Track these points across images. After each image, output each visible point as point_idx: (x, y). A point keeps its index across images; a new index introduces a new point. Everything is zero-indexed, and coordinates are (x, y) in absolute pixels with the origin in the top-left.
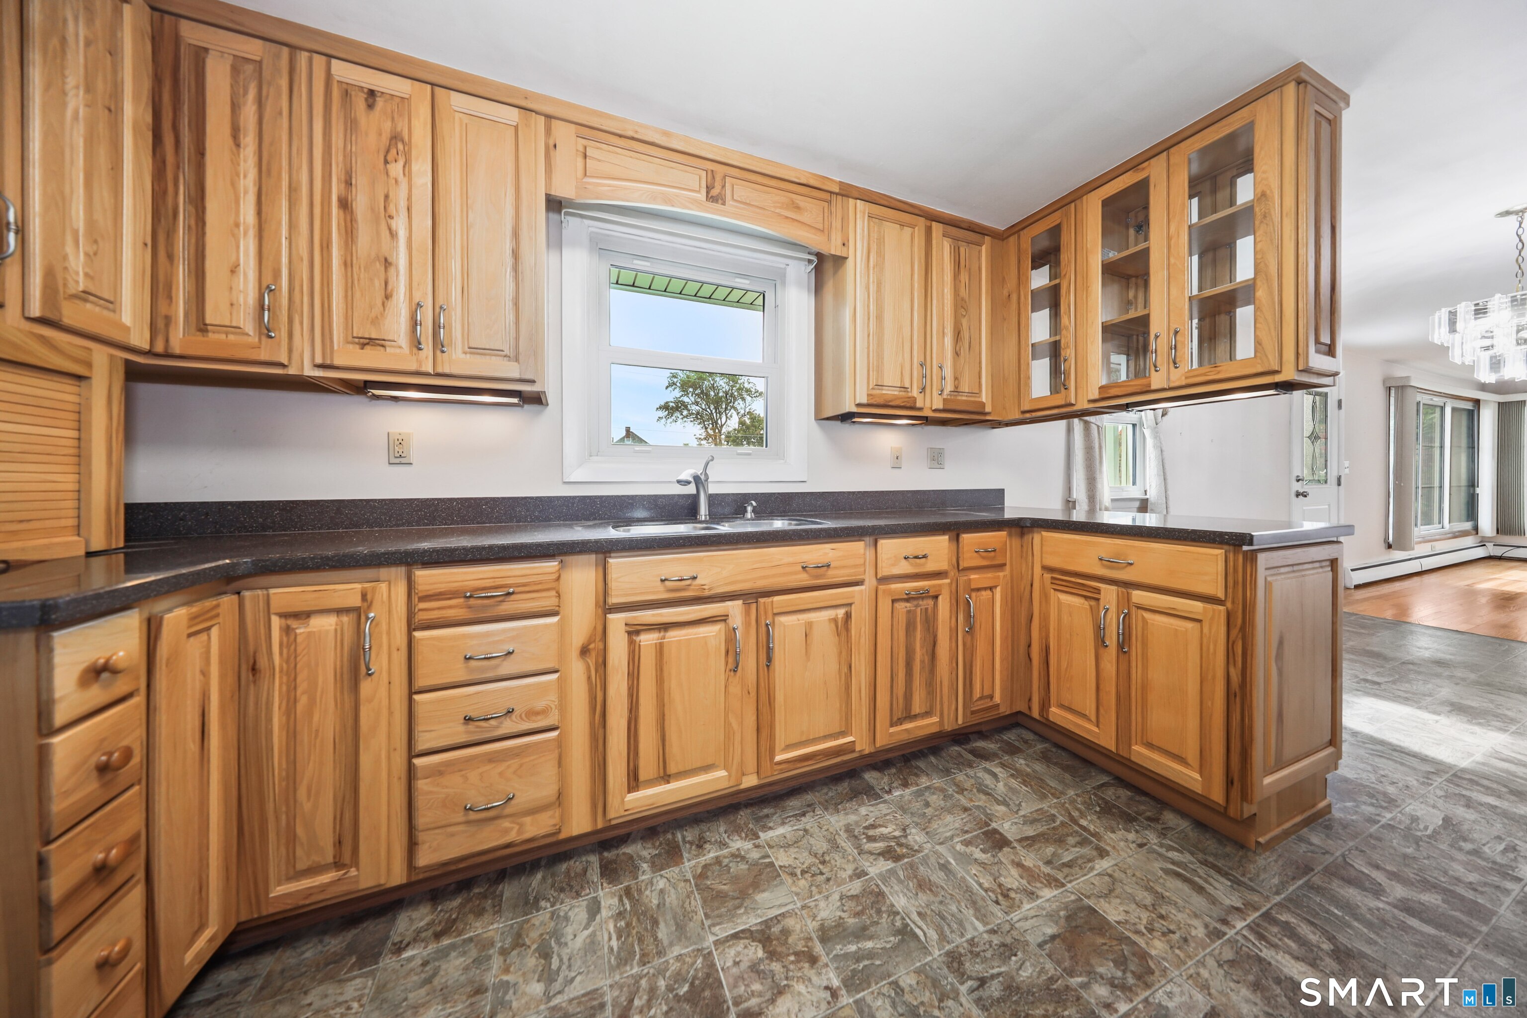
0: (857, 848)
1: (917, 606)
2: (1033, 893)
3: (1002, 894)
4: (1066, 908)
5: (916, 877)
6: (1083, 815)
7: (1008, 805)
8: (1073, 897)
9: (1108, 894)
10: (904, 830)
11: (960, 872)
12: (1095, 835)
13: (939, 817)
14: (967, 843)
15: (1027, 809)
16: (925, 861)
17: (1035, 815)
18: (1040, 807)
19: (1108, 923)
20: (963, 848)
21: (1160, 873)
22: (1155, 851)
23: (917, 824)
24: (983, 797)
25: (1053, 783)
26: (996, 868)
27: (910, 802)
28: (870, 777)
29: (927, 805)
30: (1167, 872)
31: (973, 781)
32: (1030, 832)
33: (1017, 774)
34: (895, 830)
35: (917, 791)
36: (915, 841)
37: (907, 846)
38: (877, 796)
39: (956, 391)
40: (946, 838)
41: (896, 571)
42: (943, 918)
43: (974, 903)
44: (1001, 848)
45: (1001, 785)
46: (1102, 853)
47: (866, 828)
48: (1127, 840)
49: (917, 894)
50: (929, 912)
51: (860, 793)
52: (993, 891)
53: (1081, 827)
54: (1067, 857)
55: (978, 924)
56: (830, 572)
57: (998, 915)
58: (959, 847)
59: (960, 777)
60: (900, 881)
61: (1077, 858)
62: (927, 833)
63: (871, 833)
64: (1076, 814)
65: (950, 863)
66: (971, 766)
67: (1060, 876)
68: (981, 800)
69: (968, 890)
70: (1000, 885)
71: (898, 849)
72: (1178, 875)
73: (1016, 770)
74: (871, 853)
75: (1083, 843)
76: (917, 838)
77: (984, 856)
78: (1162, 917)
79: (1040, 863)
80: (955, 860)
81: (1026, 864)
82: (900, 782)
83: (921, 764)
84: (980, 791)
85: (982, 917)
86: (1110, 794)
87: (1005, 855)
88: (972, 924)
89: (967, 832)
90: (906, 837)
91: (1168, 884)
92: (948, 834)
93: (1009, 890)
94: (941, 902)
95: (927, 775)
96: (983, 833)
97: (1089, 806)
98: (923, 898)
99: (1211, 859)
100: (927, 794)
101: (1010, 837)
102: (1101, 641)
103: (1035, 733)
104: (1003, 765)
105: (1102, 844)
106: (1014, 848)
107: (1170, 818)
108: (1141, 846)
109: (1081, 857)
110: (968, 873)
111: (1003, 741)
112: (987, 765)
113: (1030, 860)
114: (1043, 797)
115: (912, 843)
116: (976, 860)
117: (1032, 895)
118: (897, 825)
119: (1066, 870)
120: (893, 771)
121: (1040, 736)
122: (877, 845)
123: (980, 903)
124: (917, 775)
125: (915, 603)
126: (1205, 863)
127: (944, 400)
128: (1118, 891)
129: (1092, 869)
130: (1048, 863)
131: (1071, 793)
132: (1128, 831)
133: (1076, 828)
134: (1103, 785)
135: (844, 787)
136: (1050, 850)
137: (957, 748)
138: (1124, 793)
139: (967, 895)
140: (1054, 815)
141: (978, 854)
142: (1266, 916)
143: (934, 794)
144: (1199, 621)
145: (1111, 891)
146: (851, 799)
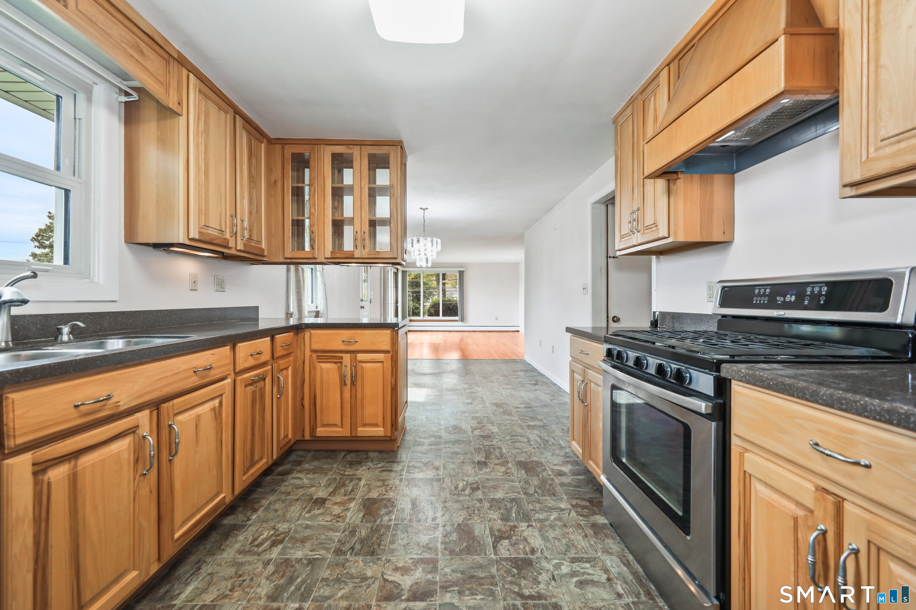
0: (255, 555)
1: (256, 387)
2: (347, 509)
3: (338, 517)
4: (361, 505)
5: (297, 540)
6: (345, 471)
7: (314, 486)
8: (361, 500)
9: (370, 491)
10: (274, 528)
11: (316, 524)
12: (353, 475)
13: (287, 511)
14: (309, 511)
15: (323, 482)
16: (296, 532)
17: (328, 482)
18: (328, 478)
19: (375, 499)
20: (309, 514)
21: (379, 473)
22: (374, 468)
23: (279, 522)
24: (301, 490)
25: (326, 466)
26: (328, 511)
27: (265, 516)
28: (228, 521)
29: (276, 511)
30: (380, 472)
31: (291, 487)
32: (331, 489)
33: (309, 471)
34: (269, 533)
35: (265, 509)
36: (284, 528)
37: (282, 533)
38: (243, 526)
39: (250, 239)
40: (298, 516)
41: (247, 365)
42: (322, 543)
43: (330, 529)
44: (324, 503)
45: (305, 480)
46: (360, 479)
47: (250, 544)
48: (364, 470)
49: (304, 546)
50: (315, 547)
51: (230, 532)
52: (334, 519)
53: (347, 475)
54: (350, 489)
55: (336, 534)
56: (212, 372)
57: (341, 525)
58: (307, 516)
59: (283, 489)
60: (291, 548)
61: (353, 487)
62: (287, 521)
63: (256, 543)
64: (342, 472)
65: (308, 524)
66: (284, 481)
67: (352, 496)
68: (301, 492)
69: (324, 526)
70: (334, 515)
71: (279, 538)
72: (384, 471)
73: (307, 470)
74: (265, 550)
75: (351, 480)
76: (284, 527)
77: (320, 511)
78: (387, 486)
79: (343, 497)
80: (309, 521)
81: (338, 501)
82: (250, 511)
83: (255, 496)
84: (297, 488)
85: (337, 531)
86: (349, 458)
87: (328, 504)
88: (335, 536)
89: (305, 508)
90: (278, 530)
91: (383, 475)
92: (298, 514)
93: (339, 514)
94: (317, 540)
95: (264, 498)
96: (313, 503)
97: (345, 467)
98: (308, 545)
99: (388, 460)
100: (272, 506)
101: (325, 496)
102: (343, 383)
103: (304, 450)
104: (299, 472)
105: (358, 477)
106: (329, 499)
107: (371, 455)
108: (369, 469)
109: (354, 485)
110: (319, 521)
111: (291, 462)
112: (292, 476)
113: (338, 499)
114: (326, 474)
115: (284, 530)
116: (318, 514)
117: (348, 510)
118: (268, 529)
119: (353, 493)
120: (241, 509)
121: (306, 450)
122: (265, 545)
123: (332, 527)
124: (258, 502)
125: (255, 385)
126: (388, 462)
127: (244, 244)
128: (372, 488)
129: (360, 486)
130: (345, 495)
131: (335, 466)
132: (362, 467)
133: (346, 477)
134: (344, 456)
135: (214, 537)
136: (343, 491)
137: (269, 478)
138: (353, 455)
139: (325, 529)
140: (335, 478)
141: (317, 512)
142: (408, 466)
143: (275, 504)
144: (382, 362)
145: (370, 489)
146: (227, 538)
